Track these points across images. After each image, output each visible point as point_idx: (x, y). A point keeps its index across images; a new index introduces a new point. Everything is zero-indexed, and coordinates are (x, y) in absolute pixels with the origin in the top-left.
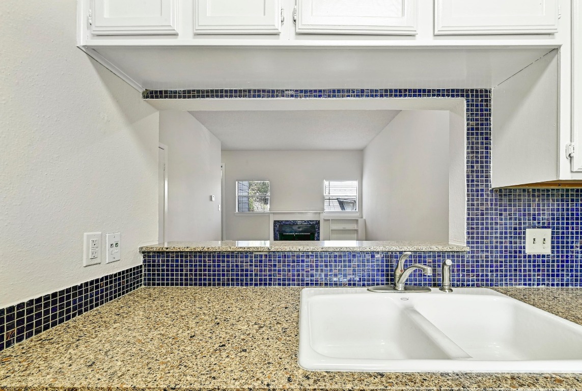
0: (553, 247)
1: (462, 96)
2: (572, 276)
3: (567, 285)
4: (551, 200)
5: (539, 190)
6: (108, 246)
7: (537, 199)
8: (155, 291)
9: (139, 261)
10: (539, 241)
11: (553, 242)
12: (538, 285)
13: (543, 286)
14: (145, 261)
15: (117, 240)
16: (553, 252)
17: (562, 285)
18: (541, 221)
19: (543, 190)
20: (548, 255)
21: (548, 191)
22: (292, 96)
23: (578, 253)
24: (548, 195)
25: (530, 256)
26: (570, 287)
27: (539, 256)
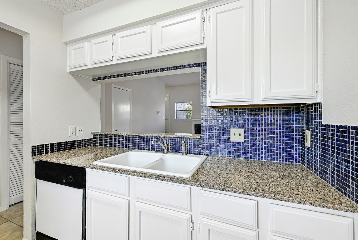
0: (245, 138)
1: (199, 66)
2: (257, 154)
3: (254, 158)
4: (244, 114)
5: (237, 109)
6: (78, 131)
7: (237, 114)
8: (97, 147)
9: (92, 137)
10: (237, 135)
11: (245, 136)
12: (237, 157)
13: (240, 158)
14: (93, 137)
15: (82, 129)
16: (245, 141)
17: (251, 158)
18: (239, 125)
19: (240, 109)
20: (242, 142)
21: (242, 109)
22: (134, 75)
23: (260, 142)
24: (243, 112)
25: (233, 142)
26: (255, 160)
27: (238, 143)
